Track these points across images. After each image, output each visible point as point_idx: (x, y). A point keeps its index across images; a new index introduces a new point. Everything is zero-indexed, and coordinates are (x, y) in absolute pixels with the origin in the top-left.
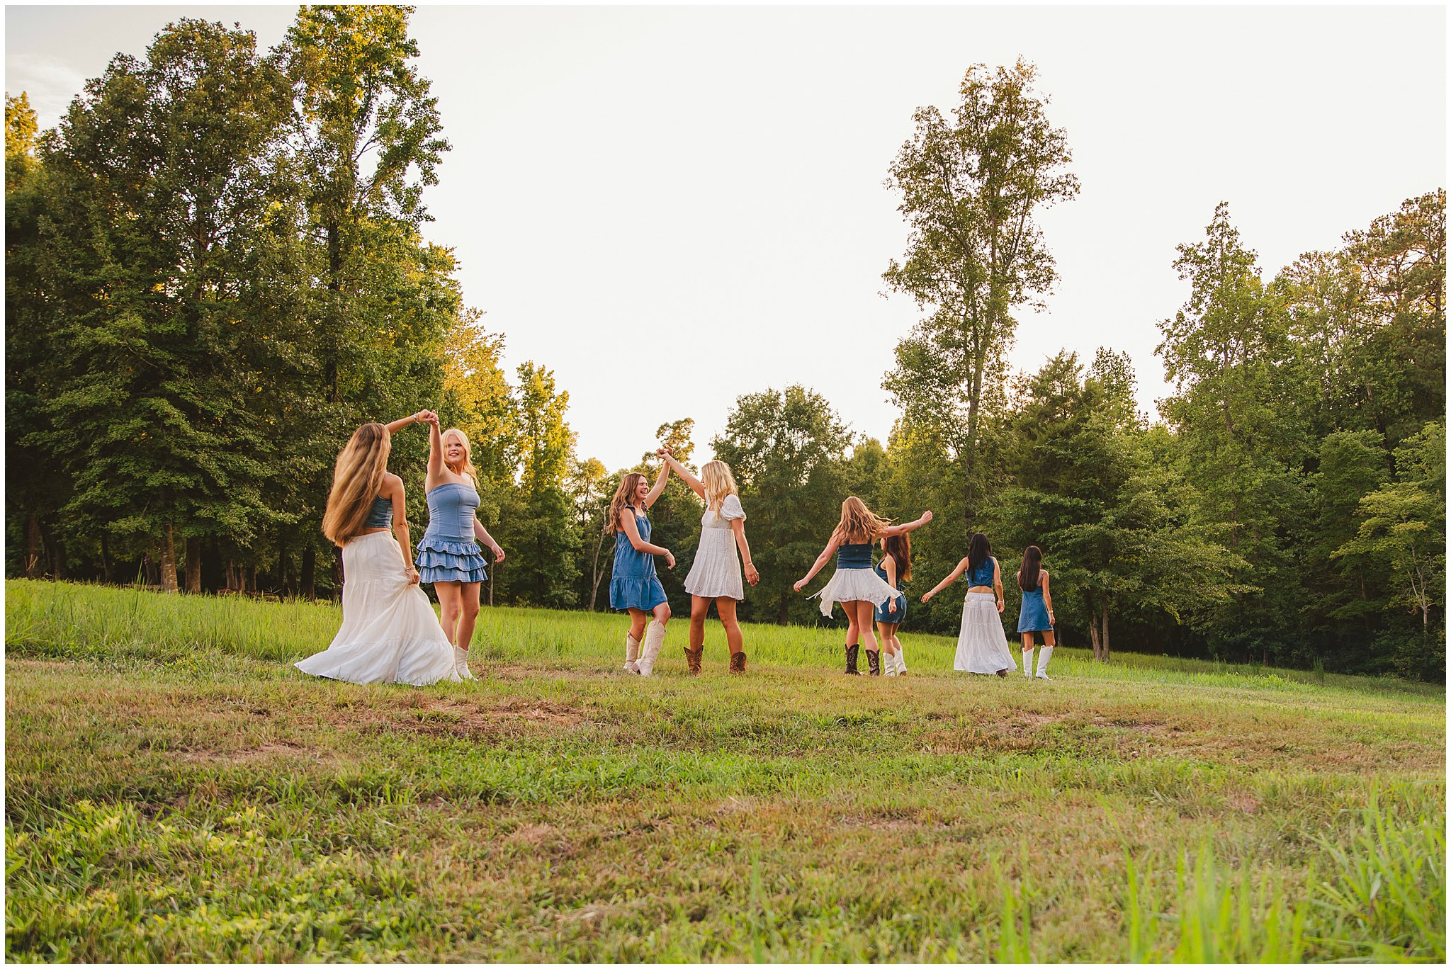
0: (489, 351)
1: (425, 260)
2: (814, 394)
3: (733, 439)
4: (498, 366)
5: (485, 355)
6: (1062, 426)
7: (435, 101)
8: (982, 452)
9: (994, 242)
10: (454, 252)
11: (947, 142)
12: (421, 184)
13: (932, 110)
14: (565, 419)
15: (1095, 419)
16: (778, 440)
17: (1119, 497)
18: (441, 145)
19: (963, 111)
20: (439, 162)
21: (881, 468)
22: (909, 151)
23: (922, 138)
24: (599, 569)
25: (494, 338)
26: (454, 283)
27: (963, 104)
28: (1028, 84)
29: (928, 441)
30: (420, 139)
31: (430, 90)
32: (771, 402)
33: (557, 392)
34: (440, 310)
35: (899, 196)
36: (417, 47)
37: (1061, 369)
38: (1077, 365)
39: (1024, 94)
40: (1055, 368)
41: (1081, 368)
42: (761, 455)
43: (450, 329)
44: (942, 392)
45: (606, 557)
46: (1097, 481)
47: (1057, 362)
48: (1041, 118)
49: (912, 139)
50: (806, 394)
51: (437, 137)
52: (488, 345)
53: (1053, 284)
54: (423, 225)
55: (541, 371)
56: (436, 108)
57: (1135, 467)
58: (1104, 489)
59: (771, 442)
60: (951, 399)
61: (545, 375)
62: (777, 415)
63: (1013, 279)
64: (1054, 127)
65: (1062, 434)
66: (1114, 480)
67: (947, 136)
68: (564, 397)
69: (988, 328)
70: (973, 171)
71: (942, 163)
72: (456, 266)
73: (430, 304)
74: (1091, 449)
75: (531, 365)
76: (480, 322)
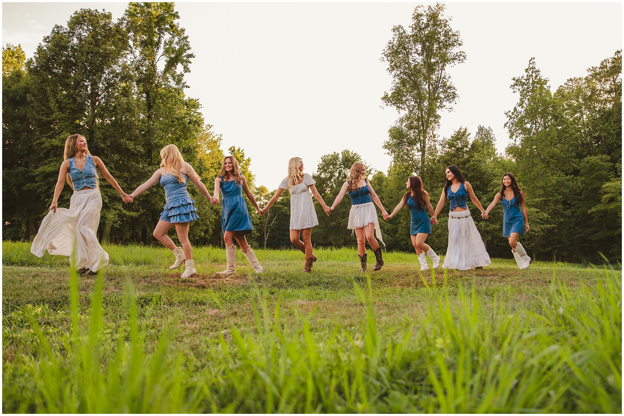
0: (215, 142)
1: (186, 104)
2: (354, 153)
3: (320, 174)
4: (220, 149)
5: (214, 144)
6: (462, 160)
7: (187, 37)
8: (428, 173)
9: (429, 82)
10: (199, 101)
11: (407, 40)
12: (183, 72)
13: (400, 27)
14: (249, 170)
15: (476, 156)
16: (340, 174)
17: (488, 190)
18: (191, 56)
19: (414, 26)
20: (190, 63)
21: (385, 183)
22: (391, 45)
23: (396, 39)
24: (267, 232)
25: (218, 136)
26: (200, 114)
27: (414, 23)
28: (441, 13)
29: (404, 170)
30: (182, 53)
31: (185, 33)
32: (335, 157)
33: (246, 158)
34: (194, 125)
35: (387, 64)
36: (179, 14)
37: (461, 135)
38: (467, 133)
39: (440, 17)
40: (458, 135)
41: (469, 134)
42: (332, 180)
43: (199, 133)
44: (409, 148)
45: (269, 227)
46: (479, 183)
47: (459, 132)
48: (448, 27)
49: (392, 40)
50: (350, 153)
51: (189, 52)
52: (216, 140)
53: (456, 99)
54: (185, 90)
55: (239, 150)
56: (188, 40)
57: (495, 176)
58: (482, 186)
59: (337, 174)
60: (413, 151)
61: (240, 151)
62: (338, 163)
63: (438, 98)
64: (454, 30)
65: (462, 163)
66: (486, 182)
67: (407, 38)
68: (249, 160)
69: (428, 120)
70: (419, 52)
71: (406, 50)
72: (200, 106)
73: (190, 123)
74: (475, 169)
75: (234, 147)
76: (211, 130)
